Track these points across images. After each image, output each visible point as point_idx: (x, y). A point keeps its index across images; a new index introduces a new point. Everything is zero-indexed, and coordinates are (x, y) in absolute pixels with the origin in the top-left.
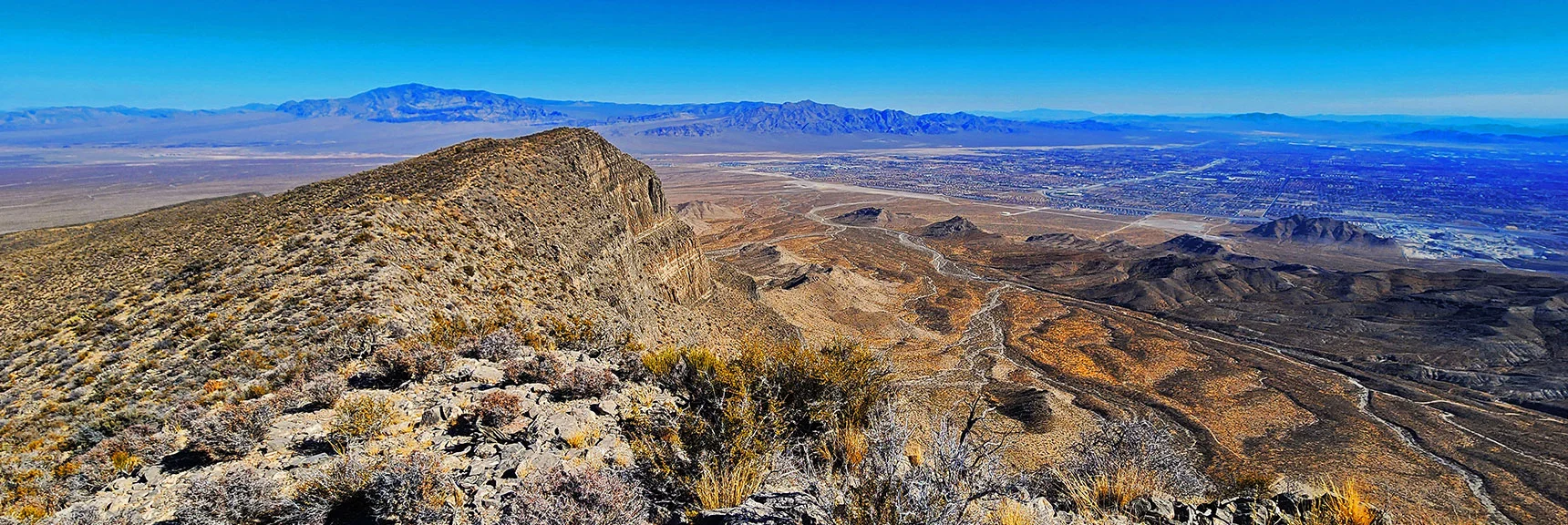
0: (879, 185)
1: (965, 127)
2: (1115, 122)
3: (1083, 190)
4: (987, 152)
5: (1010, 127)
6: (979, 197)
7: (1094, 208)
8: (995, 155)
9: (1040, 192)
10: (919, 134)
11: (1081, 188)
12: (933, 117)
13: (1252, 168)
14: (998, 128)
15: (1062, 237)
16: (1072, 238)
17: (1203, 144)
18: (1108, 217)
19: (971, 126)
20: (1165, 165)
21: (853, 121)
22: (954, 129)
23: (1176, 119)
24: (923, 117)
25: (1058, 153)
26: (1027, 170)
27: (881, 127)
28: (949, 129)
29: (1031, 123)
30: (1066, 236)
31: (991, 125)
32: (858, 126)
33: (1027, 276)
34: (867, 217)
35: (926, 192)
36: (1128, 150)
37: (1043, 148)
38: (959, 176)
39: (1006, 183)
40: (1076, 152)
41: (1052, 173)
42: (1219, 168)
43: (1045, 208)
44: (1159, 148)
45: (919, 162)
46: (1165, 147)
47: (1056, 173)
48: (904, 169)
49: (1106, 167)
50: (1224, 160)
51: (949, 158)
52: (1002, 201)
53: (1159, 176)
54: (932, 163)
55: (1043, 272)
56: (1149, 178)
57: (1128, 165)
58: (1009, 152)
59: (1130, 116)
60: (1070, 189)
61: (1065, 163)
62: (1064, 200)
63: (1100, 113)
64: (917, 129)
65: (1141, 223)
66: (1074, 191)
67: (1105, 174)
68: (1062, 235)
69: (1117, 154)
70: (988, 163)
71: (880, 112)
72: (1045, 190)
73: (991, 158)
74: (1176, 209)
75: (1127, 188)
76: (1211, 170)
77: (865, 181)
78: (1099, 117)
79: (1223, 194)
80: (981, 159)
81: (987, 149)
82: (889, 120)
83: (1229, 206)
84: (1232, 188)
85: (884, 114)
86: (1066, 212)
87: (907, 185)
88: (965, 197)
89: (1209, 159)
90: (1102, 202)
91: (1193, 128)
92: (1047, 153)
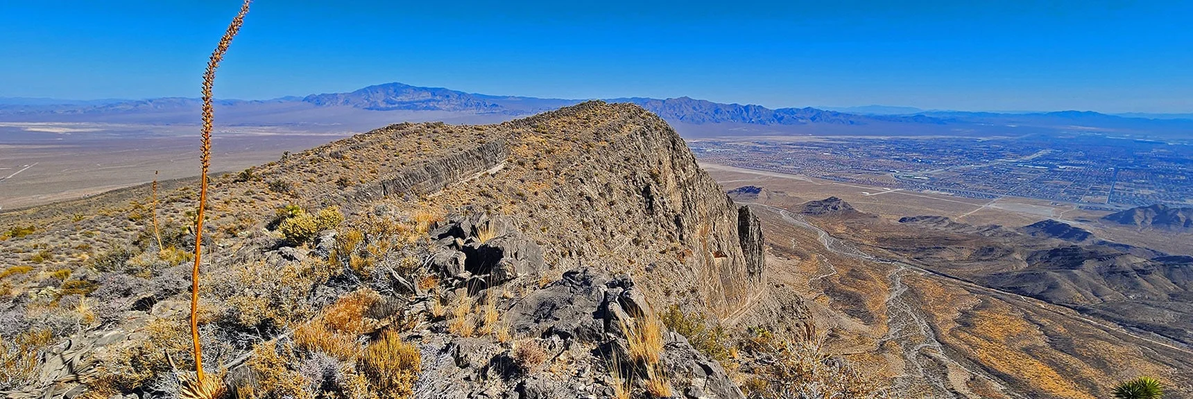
0: (748, 166)
1: (813, 119)
2: (941, 117)
3: (928, 174)
4: (834, 140)
5: (852, 119)
6: (837, 178)
7: (943, 190)
8: (842, 142)
9: (889, 174)
10: (775, 124)
11: (925, 172)
12: (786, 111)
13: (1078, 158)
14: (841, 120)
15: (936, 220)
16: (946, 221)
17: (1024, 136)
18: (959, 200)
19: (818, 119)
20: (995, 155)
21: (721, 113)
22: (804, 121)
23: (996, 115)
24: (778, 111)
25: (896, 142)
26: (872, 156)
27: (744, 119)
28: (800, 120)
29: (868, 117)
30: (940, 219)
31: (834, 118)
32: (725, 117)
33: (917, 259)
34: (748, 194)
35: (789, 172)
36: (957, 141)
37: (882, 138)
38: (814, 160)
39: (857, 167)
40: (911, 141)
41: (895, 159)
42: (1045, 158)
43: (898, 189)
44: (985, 139)
45: (777, 147)
46: (991, 138)
47: (898, 159)
48: (766, 153)
49: (942, 155)
50: (1049, 151)
51: (802, 144)
52: (858, 182)
53: (992, 163)
54: (789, 148)
55: (935, 256)
56: (985, 165)
57: (961, 153)
58: (853, 140)
59: (954, 113)
60: (915, 173)
61: (904, 150)
62: (913, 183)
63: (927, 109)
64: (773, 120)
65: (992, 206)
66: (921, 175)
67: (943, 161)
68: (936, 218)
69: (949, 144)
70: (836, 149)
71: (743, 107)
72: (893, 174)
73: (838, 144)
74: (1018, 194)
75: (967, 174)
76: (1039, 159)
77: (736, 162)
78: (927, 112)
79: (1058, 181)
80: (830, 146)
81: (833, 137)
82: (750, 113)
83: (1070, 193)
84: (1064, 176)
85: (747, 108)
86: (919, 194)
87: (773, 166)
88: (825, 177)
89: (1035, 150)
90: (948, 185)
91: (1013, 122)
92: (885, 142)
